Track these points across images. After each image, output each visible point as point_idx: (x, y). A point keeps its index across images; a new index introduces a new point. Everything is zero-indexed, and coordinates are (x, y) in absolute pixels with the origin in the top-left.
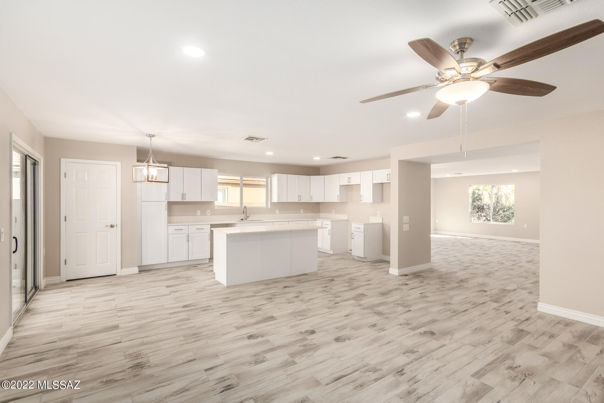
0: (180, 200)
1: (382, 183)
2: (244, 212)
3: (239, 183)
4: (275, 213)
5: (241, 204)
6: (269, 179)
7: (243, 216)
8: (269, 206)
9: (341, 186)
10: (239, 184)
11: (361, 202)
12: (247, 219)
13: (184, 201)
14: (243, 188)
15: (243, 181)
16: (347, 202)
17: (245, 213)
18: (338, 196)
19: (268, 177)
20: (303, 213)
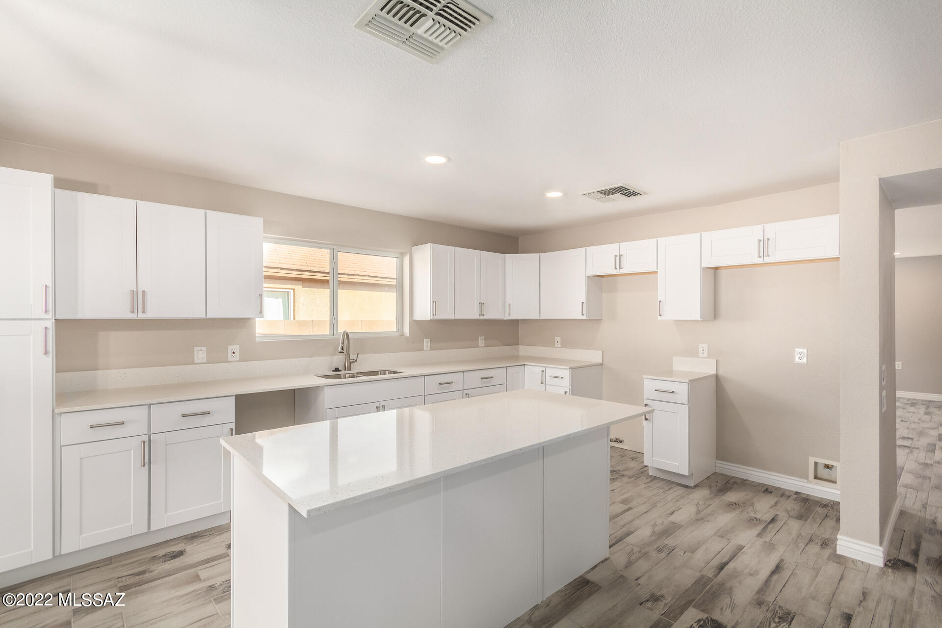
0: (126, 314)
1: (717, 268)
2: (342, 348)
3: (328, 278)
4: (422, 349)
5: (334, 324)
6: (406, 260)
7: (338, 360)
8: (407, 330)
9: (590, 278)
10: (327, 281)
11: (659, 318)
12: (350, 369)
13: (141, 316)
14: (339, 290)
15: (339, 276)
16: (602, 319)
17: (345, 351)
18: (583, 303)
19: (403, 254)
20: (485, 347)
